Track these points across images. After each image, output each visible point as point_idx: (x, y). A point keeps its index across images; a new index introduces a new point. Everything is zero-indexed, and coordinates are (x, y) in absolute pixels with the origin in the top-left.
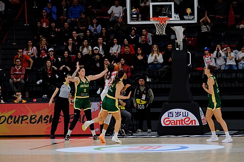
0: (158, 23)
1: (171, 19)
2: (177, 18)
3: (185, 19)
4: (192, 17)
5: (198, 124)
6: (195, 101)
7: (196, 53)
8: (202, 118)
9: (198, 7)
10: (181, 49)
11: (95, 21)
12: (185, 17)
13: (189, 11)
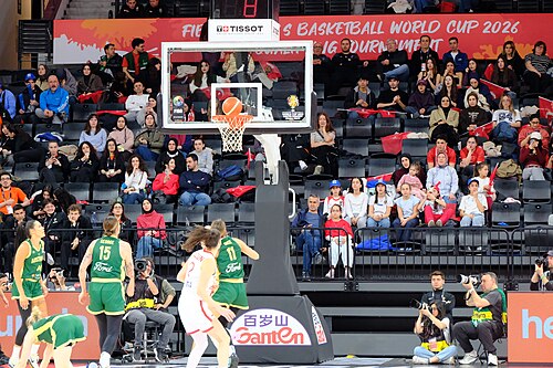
0: (227, 126)
1: (255, 119)
2: (267, 115)
3: (284, 119)
4: (301, 115)
5: (307, 342)
6: (302, 293)
7: (306, 192)
8: (317, 330)
9: (312, 94)
10: (276, 182)
11: (94, 122)
12: (285, 115)
13: (293, 101)
